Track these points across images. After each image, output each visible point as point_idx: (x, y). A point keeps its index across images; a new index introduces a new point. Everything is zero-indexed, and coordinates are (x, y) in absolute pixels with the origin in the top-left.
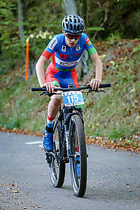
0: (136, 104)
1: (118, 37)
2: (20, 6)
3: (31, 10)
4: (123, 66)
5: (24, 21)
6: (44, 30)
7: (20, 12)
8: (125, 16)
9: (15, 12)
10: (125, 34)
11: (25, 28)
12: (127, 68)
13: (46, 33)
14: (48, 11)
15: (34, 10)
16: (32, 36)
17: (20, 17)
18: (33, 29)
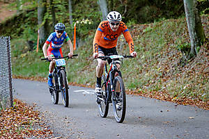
0: (145, 66)
1: (133, 23)
2: (70, 3)
3: (77, 5)
4: (137, 41)
5: (73, 12)
6: (86, 18)
7: (70, 7)
8: (138, 9)
9: (67, 7)
10: (138, 21)
11: (73, 17)
12: (139, 43)
13: (87, 20)
14: (88, 6)
15: (79, 6)
16: (78, 22)
17: (70, 10)
18: (78, 18)
